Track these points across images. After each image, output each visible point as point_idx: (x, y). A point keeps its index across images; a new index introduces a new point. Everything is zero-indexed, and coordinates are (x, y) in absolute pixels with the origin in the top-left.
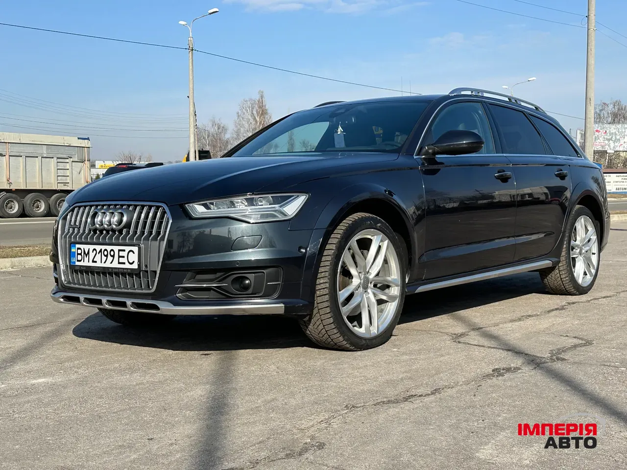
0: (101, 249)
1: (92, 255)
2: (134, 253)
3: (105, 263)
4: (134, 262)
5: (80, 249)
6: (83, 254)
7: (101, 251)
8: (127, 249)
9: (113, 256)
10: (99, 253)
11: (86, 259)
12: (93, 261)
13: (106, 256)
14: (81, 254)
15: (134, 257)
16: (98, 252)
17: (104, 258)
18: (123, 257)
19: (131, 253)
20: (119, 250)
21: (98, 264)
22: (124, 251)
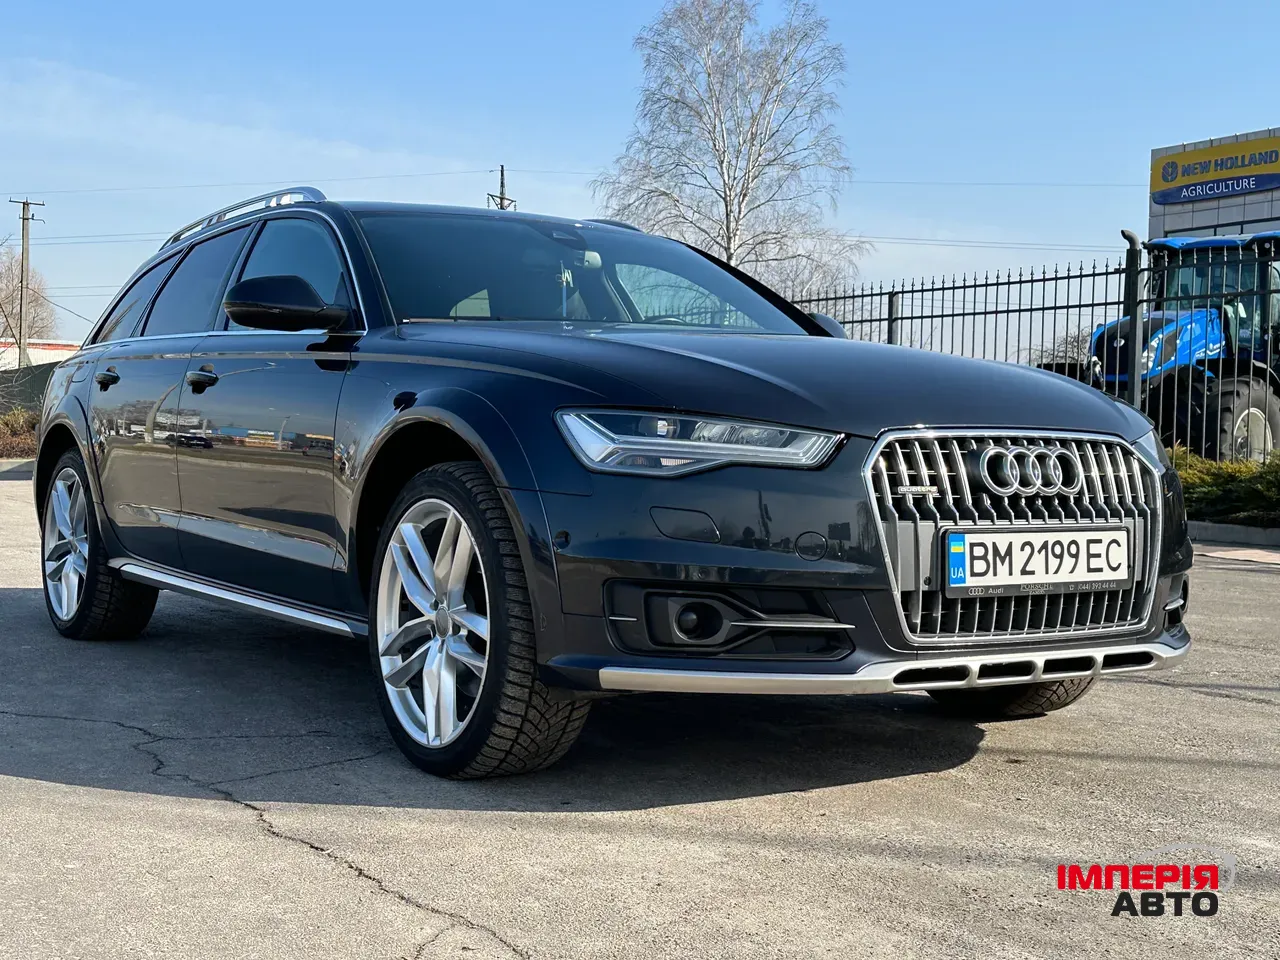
0: (1046, 543)
1: (1019, 558)
2: (1119, 545)
3: (1056, 572)
4: (1120, 564)
5: (982, 545)
6: (990, 557)
7: (1045, 546)
8: (1106, 536)
9: (1076, 556)
10: (1039, 552)
11: (1003, 569)
12: (1024, 572)
13: (1060, 557)
14: (984, 558)
15: (1119, 555)
16: (1036, 550)
17: (1054, 562)
18: (1099, 556)
19: (1114, 545)
20: (1090, 542)
21: (1039, 578)
22: (1100, 541)
